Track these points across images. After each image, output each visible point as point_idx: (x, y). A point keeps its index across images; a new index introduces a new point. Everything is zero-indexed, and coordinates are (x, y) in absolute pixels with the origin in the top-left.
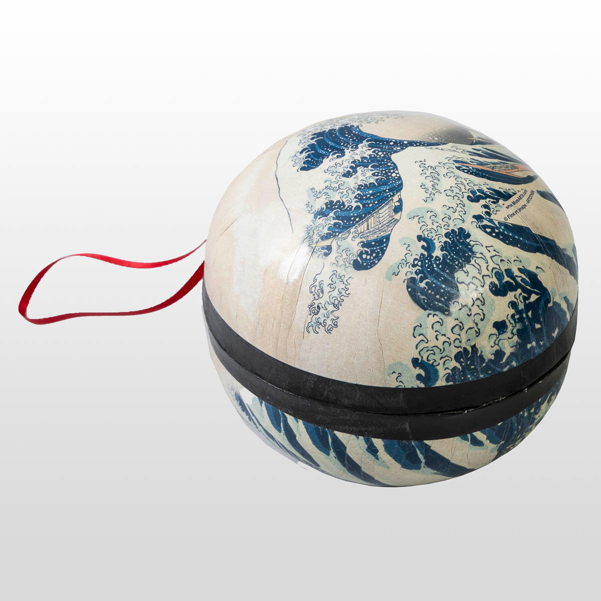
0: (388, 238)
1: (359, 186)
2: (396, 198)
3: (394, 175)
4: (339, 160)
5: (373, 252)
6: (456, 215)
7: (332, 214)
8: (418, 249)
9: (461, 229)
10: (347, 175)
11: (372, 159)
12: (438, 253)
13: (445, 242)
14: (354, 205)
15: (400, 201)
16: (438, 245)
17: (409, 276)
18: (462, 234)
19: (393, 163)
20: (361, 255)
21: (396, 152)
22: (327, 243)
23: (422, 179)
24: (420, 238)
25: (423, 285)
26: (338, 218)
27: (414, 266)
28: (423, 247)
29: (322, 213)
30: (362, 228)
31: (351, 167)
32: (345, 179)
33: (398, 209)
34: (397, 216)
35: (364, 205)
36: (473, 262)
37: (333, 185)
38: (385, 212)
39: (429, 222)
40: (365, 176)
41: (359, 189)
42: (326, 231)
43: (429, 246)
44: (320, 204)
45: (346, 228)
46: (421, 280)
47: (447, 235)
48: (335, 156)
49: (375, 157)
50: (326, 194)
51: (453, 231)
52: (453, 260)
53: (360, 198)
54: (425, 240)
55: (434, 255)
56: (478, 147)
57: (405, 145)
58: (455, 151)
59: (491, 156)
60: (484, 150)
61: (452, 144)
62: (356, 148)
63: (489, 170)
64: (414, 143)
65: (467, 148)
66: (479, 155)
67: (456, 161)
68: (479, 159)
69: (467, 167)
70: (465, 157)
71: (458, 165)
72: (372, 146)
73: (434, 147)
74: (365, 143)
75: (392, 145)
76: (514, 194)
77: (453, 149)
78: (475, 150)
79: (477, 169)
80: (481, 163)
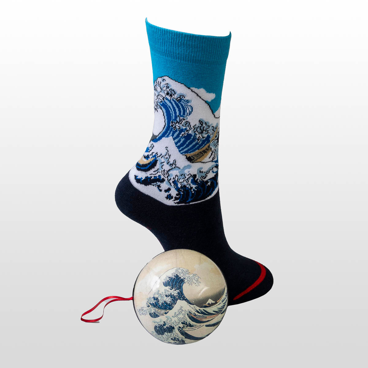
0: (159, 316)
1: (165, 301)
2: (168, 311)
3: (173, 305)
4: (169, 290)
5: (154, 315)
6: (175, 324)
7: (155, 301)
8: (162, 323)
9: (174, 327)
10: (166, 296)
11: (174, 297)
12: (165, 327)
13: (168, 327)
14: (160, 304)
15: (168, 312)
16: (166, 326)
17: (157, 325)
18: (173, 328)
19: (176, 302)
20: (152, 313)
21: (180, 300)
22: (150, 305)
23: (177, 311)
24: (164, 322)
25: (158, 329)
26: (155, 303)
27: (159, 325)
28: (163, 324)
29: (154, 298)
30: (157, 310)
31: (169, 295)
32: (165, 296)
33: (166, 313)
34: (164, 314)
35: (162, 306)
36: (171, 333)
37: (162, 295)
38: (163, 311)
39: (169, 321)
40: (169, 300)
41: (164, 302)
42: (151, 303)
43: (165, 325)
44: (156, 296)
45: (155, 306)
46: (158, 328)
47: (170, 326)
48: (170, 288)
49: (175, 297)
50: (159, 296)
51: (172, 326)
52: (167, 330)
53: (162, 304)
54: (165, 323)
55: (164, 327)
56: (202, 309)
57: (184, 299)
58: (193, 309)
59: (202, 313)
60: (202, 310)
61: (195, 306)
62: (176, 290)
63: (195, 318)
64: (186, 300)
65: (198, 308)
66: (198, 312)
67: (189, 312)
68: (197, 313)
69: (190, 315)
70: (193, 311)
71: (188, 313)
72: (178, 293)
73: (189, 304)
74: (178, 291)
75: (182, 297)
76: (195, 326)
77: (193, 307)
78: (199, 310)
79: (192, 317)
80: (195, 315)
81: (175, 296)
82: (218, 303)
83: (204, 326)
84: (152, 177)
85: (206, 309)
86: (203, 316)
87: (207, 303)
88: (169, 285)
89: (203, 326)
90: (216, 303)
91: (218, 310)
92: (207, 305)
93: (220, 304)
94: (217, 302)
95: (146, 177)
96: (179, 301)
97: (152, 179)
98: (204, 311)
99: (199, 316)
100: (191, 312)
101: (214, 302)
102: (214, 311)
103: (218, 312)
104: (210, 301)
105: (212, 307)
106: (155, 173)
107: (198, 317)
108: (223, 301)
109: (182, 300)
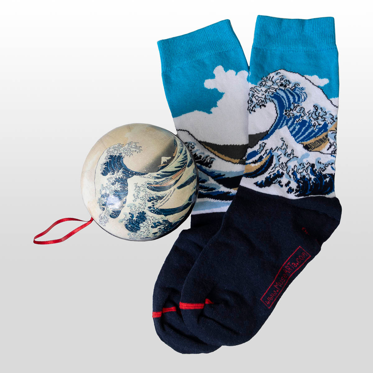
0: (120, 211)
1: (115, 190)
2: (125, 198)
3: (126, 189)
4: (112, 176)
5: (115, 214)
6: (142, 207)
13: (137, 216)
15: (126, 200)
16: (135, 216)
18: (143, 213)
19: (127, 183)
20: (112, 214)
21: (130, 177)
23: (134, 192)
31: (115, 181)
33: (125, 203)
36: (146, 221)
37: (108, 187)
39: (133, 209)
42: (104, 203)
43: (132, 216)
46: (129, 225)
47: (138, 213)
48: (112, 173)
49: (123, 179)
50: (106, 189)
51: (140, 212)
52: (139, 221)
54: (131, 214)
55: (134, 219)
56: (160, 172)
57: (133, 174)
58: (149, 178)
59: (163, 176)
60: (162, 173)
61: (149, 173)
62: (119, 172)
63: (159, 186)
64: (137, 174)
65: (155, 174)
66: (158, 178)
67: (148, 184)
68: (157, 180)
69: (151, 186)
70: (152, 181)
71: (148, 186)
72: (123, 172)
73: (143, 176)
74: (122, 170)
75: (129, 174)
76: (166, 195)
77: (149, 177)
78: (158, 175)
79: (154, 187)
80: (157, 183)
81: (122, 177)
82: (176, 157)
83: (177, 190)
84: (271, 175)
85: (165, 170)
86: (167, 179)
87: (162, 162)
88: (109, 171)
89: (174, 190)
90: (173, 158)
91: (181, 164)
92: (164, 165)
93: (178, 157)
94: (174, 156)
95: (266, 178)
96: (129, 180)
97: (271, 177)
98: (164, 174)
99: (162, 181)
100: (150, 183)
101: (170, 158)
102: (176, 168)
103: (183, 166)
104: (164, 159)
105: (170, 164)
106: (273, 170)
107: (161, 184)
108: (181, 153)
109: (132, 176)
